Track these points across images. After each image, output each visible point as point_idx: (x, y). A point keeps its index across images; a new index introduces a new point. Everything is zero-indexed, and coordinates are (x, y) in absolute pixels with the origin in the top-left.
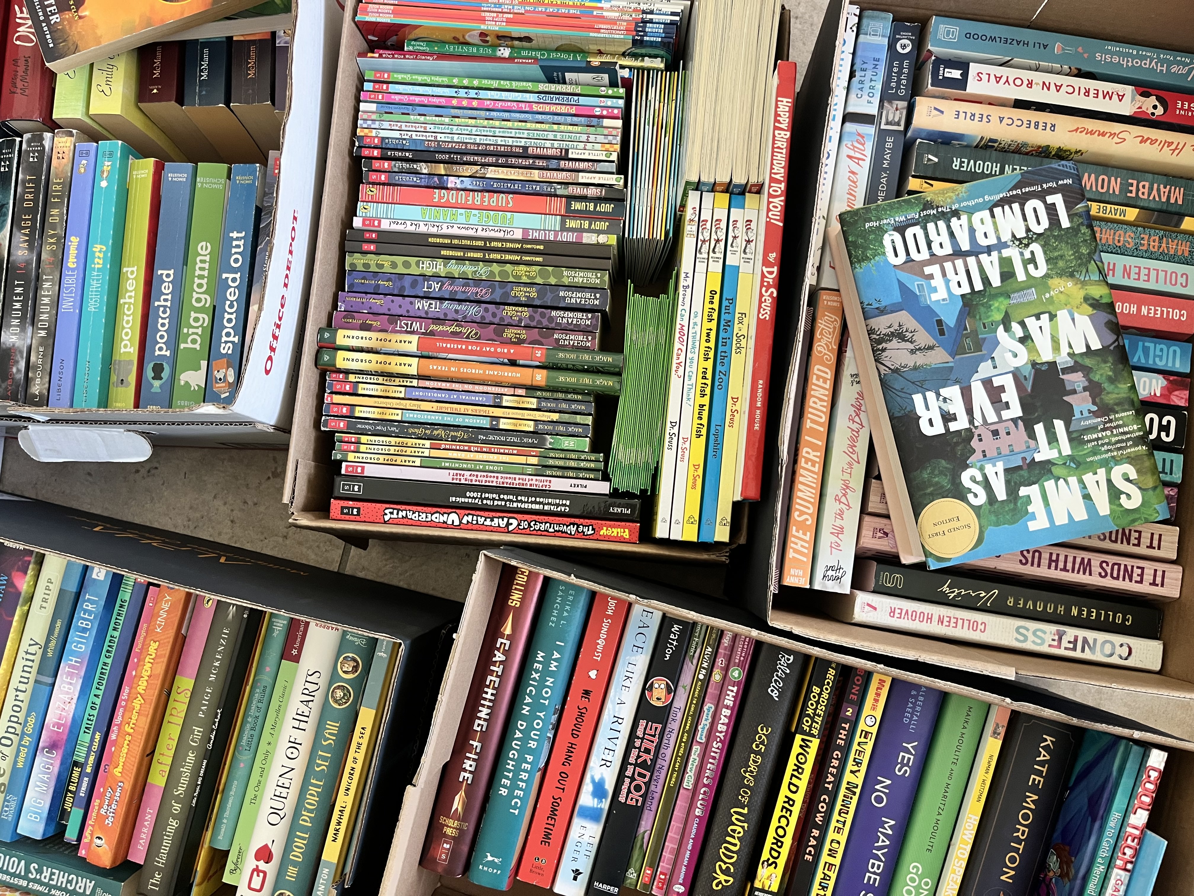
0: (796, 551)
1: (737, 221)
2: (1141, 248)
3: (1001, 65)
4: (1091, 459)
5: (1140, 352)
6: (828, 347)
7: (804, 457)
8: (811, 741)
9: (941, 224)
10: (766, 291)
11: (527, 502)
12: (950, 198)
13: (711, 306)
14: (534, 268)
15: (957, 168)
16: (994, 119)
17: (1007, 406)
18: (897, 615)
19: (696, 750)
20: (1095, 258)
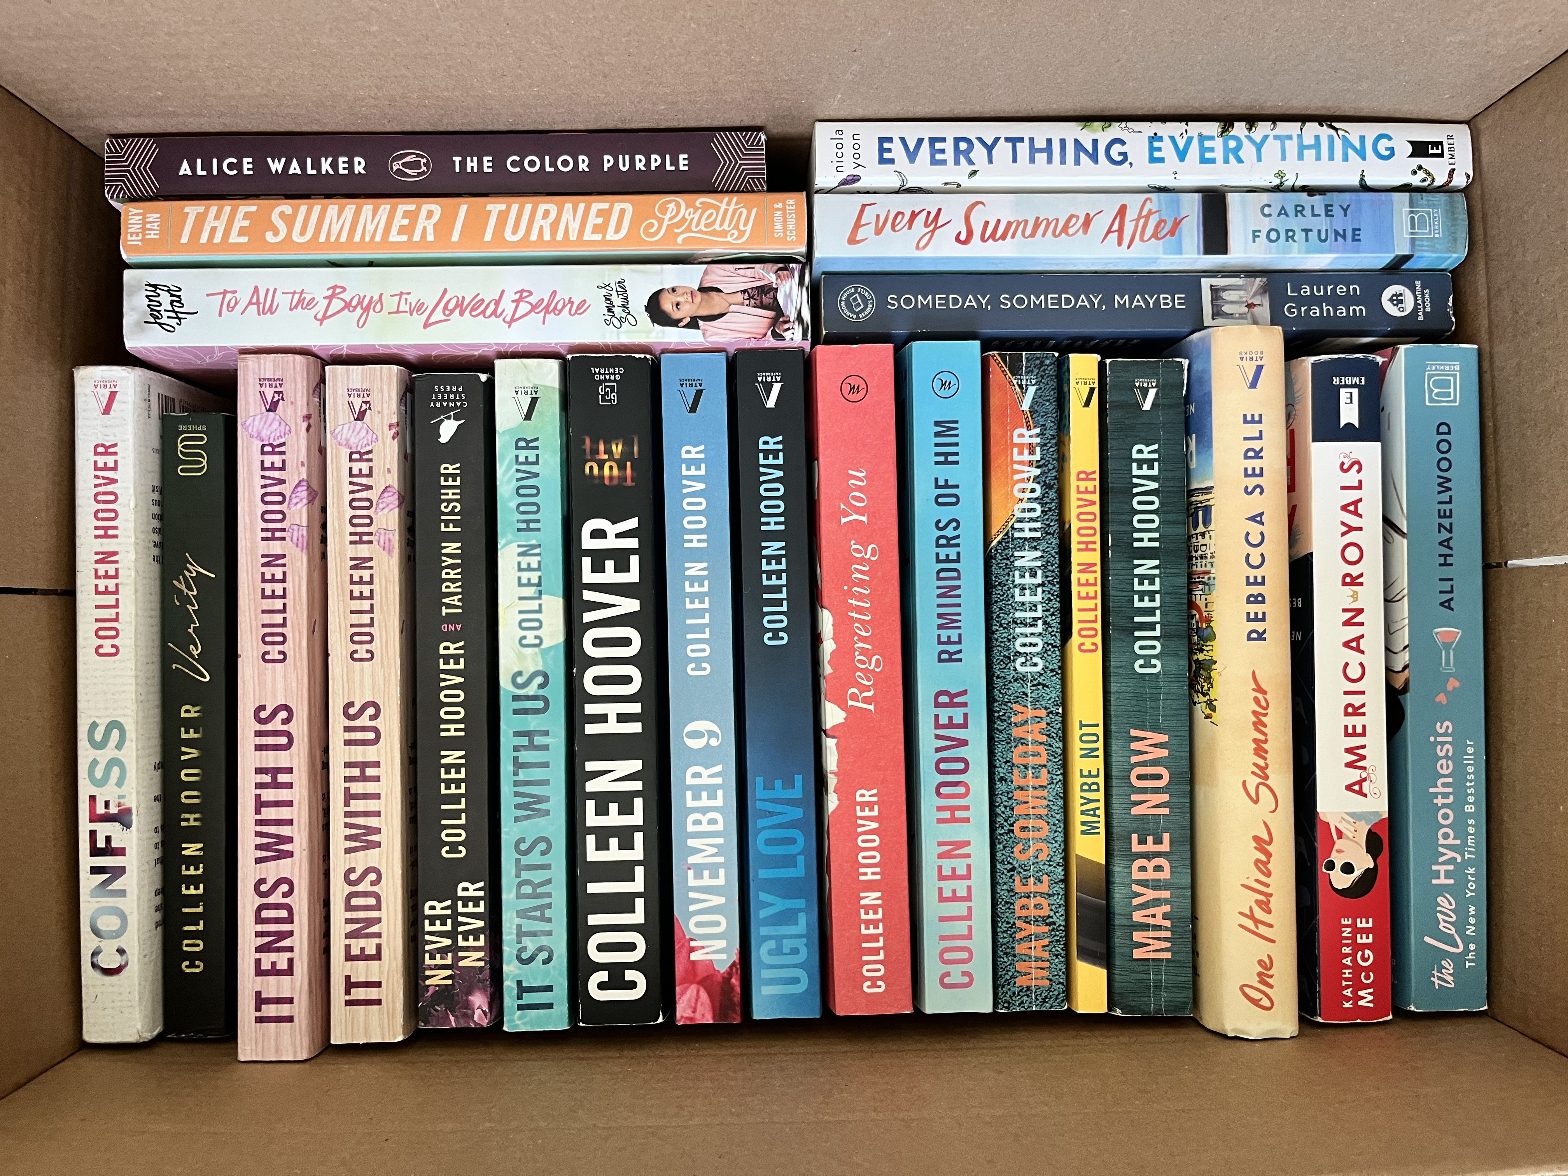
0: (200, 219)
2: (1017, 878)
5: (780, 904)
6: (678, 225)
7: (419, 209)
15: (1135, 456)
16: (1255, 503)
18: (101, 461)
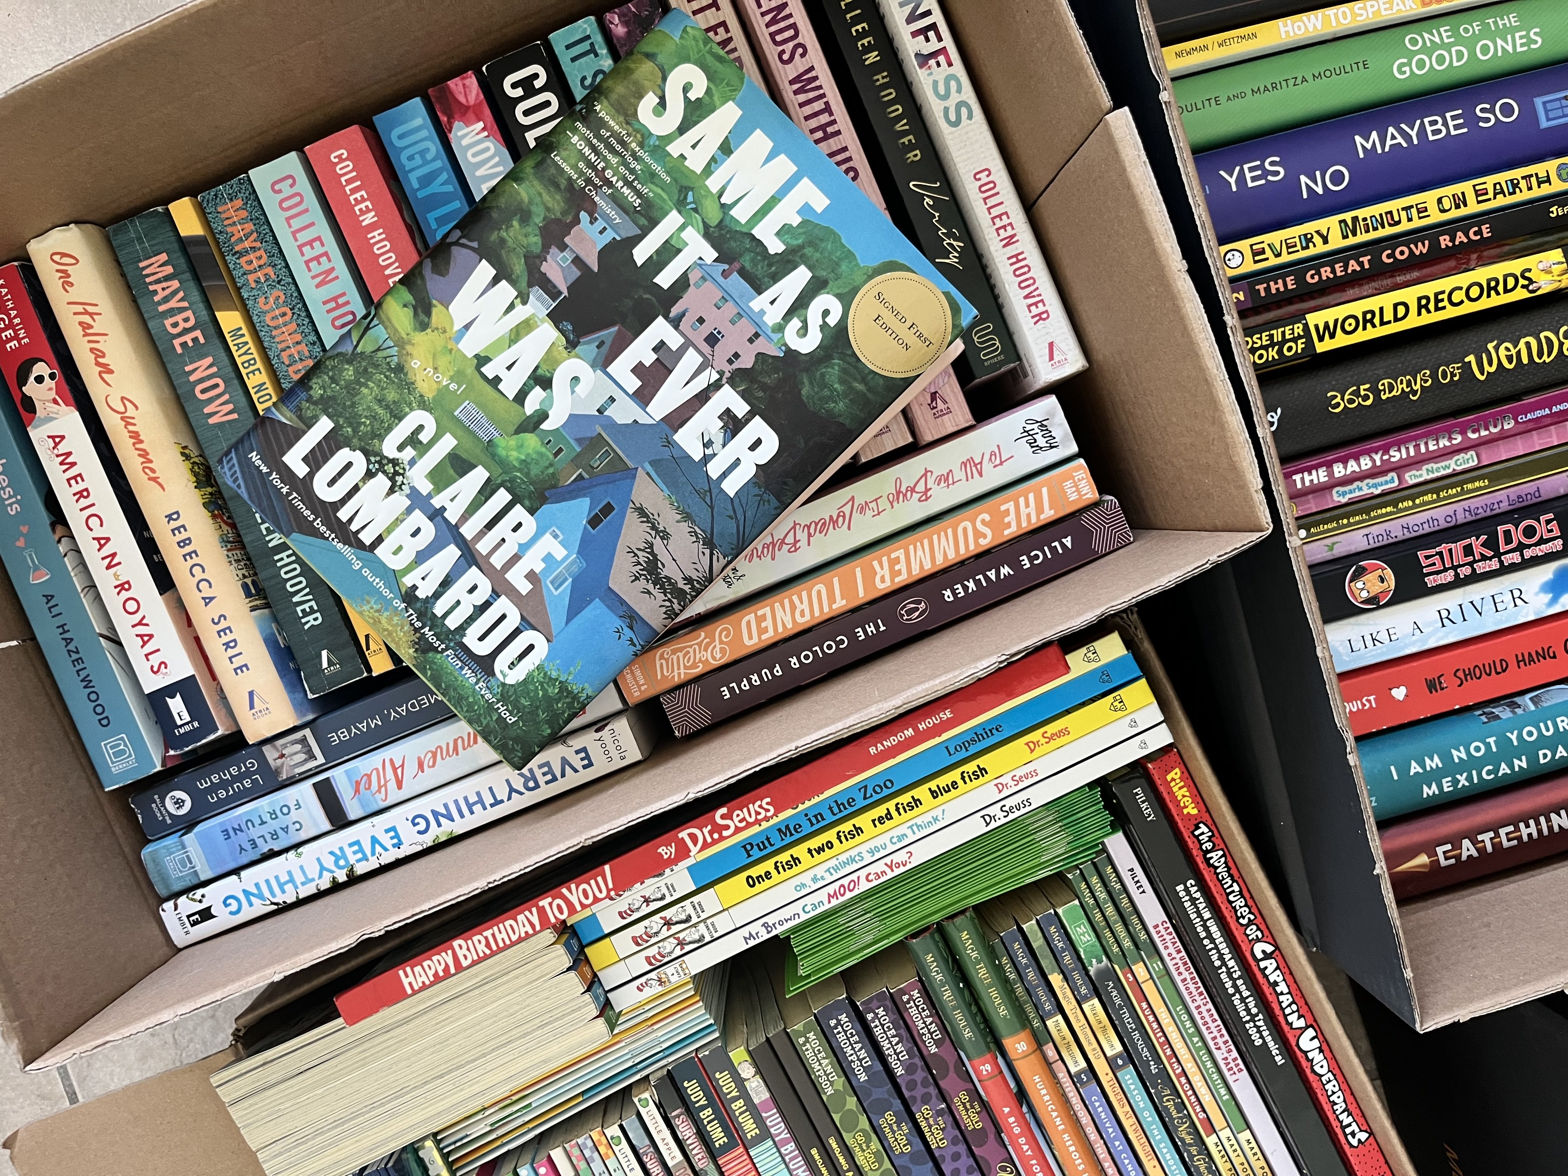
0: (1040, 510)
1: (620, 913)
2: (273, 276)
3: (119, 643)
4: (664, 176)
5: (436, 187)
6: (708, 644)
7: (892, 580)
8: (1317, 327)
9: (439, 609)
10: (727, 827)
11: (1216, 947)
12: (390, 619)
13: (774, 873)
14: (850, 1141)
15: (318, 615)
16: (213, 610)
17: (660, 347)
18: (1041, 308)
19: (1412, 477)
20: (350, 349)
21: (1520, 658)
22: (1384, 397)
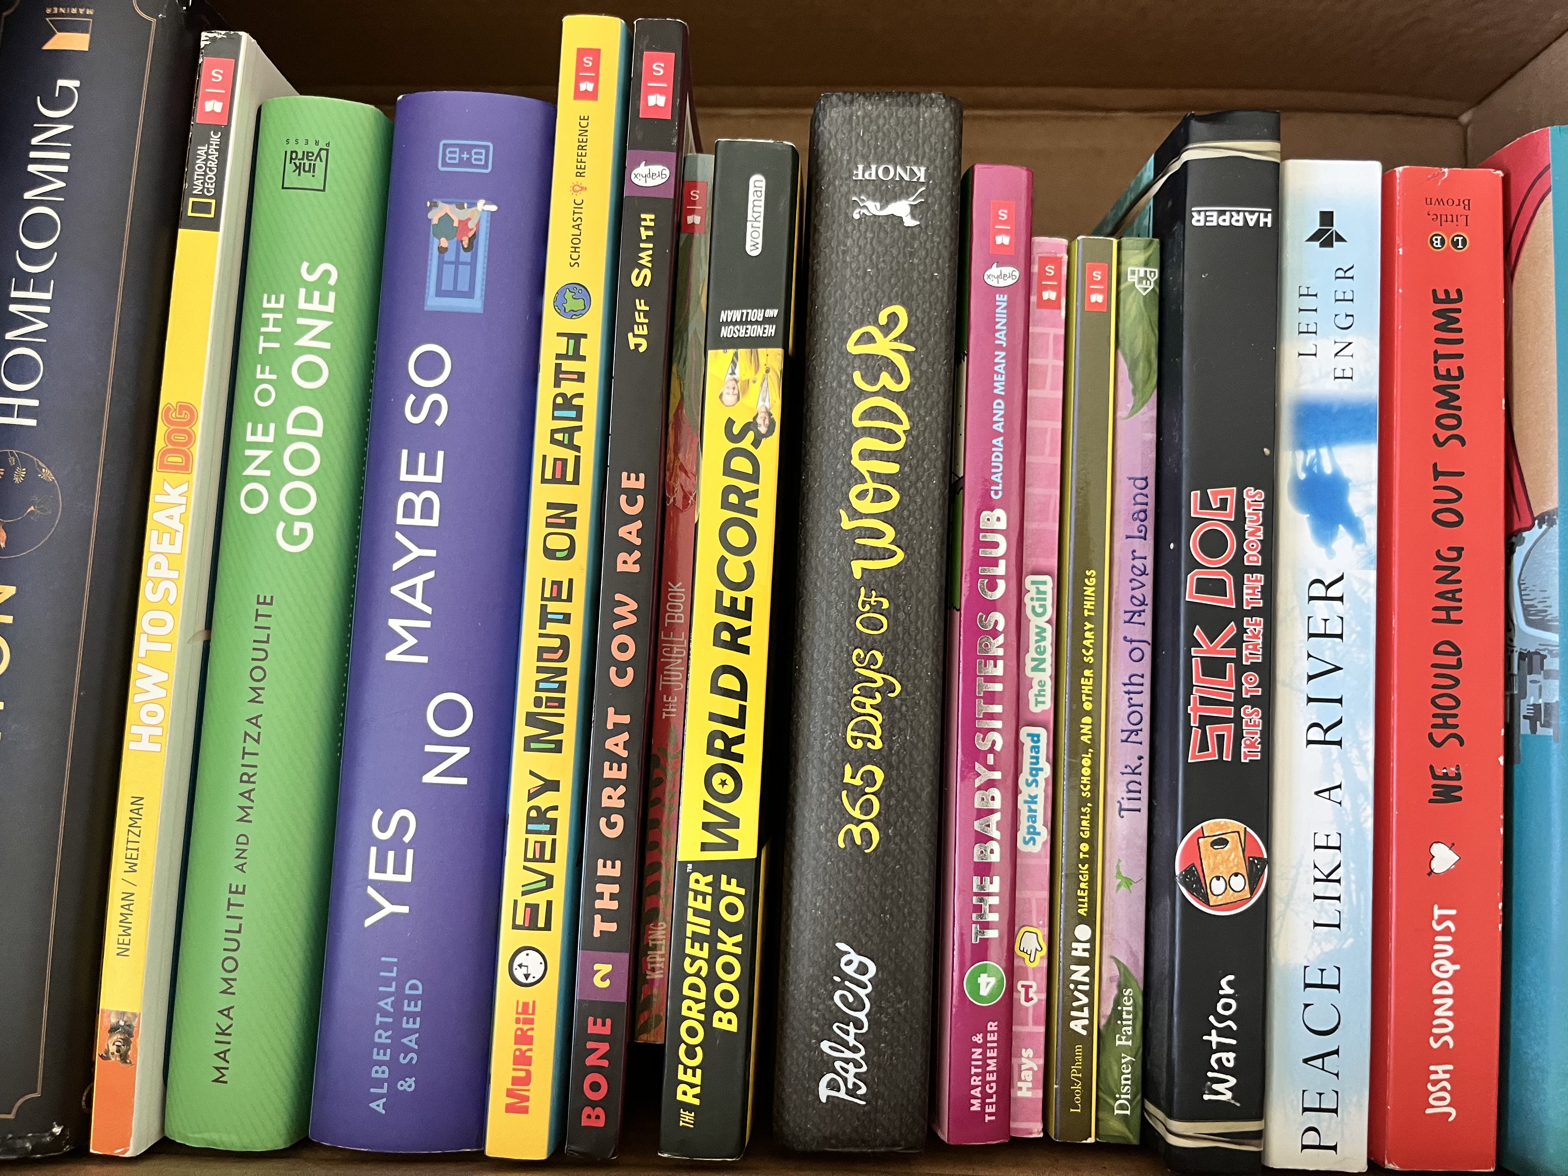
8: (704, 847)
19: (1040, 700)
21: (1442, 615)
22: (879, 745)
